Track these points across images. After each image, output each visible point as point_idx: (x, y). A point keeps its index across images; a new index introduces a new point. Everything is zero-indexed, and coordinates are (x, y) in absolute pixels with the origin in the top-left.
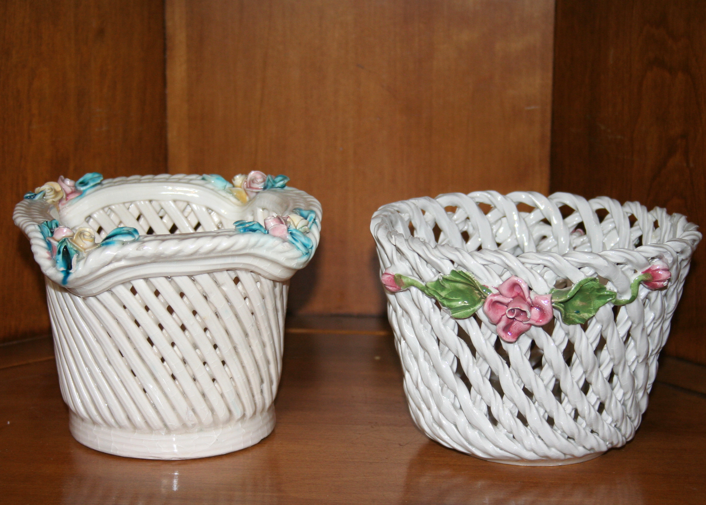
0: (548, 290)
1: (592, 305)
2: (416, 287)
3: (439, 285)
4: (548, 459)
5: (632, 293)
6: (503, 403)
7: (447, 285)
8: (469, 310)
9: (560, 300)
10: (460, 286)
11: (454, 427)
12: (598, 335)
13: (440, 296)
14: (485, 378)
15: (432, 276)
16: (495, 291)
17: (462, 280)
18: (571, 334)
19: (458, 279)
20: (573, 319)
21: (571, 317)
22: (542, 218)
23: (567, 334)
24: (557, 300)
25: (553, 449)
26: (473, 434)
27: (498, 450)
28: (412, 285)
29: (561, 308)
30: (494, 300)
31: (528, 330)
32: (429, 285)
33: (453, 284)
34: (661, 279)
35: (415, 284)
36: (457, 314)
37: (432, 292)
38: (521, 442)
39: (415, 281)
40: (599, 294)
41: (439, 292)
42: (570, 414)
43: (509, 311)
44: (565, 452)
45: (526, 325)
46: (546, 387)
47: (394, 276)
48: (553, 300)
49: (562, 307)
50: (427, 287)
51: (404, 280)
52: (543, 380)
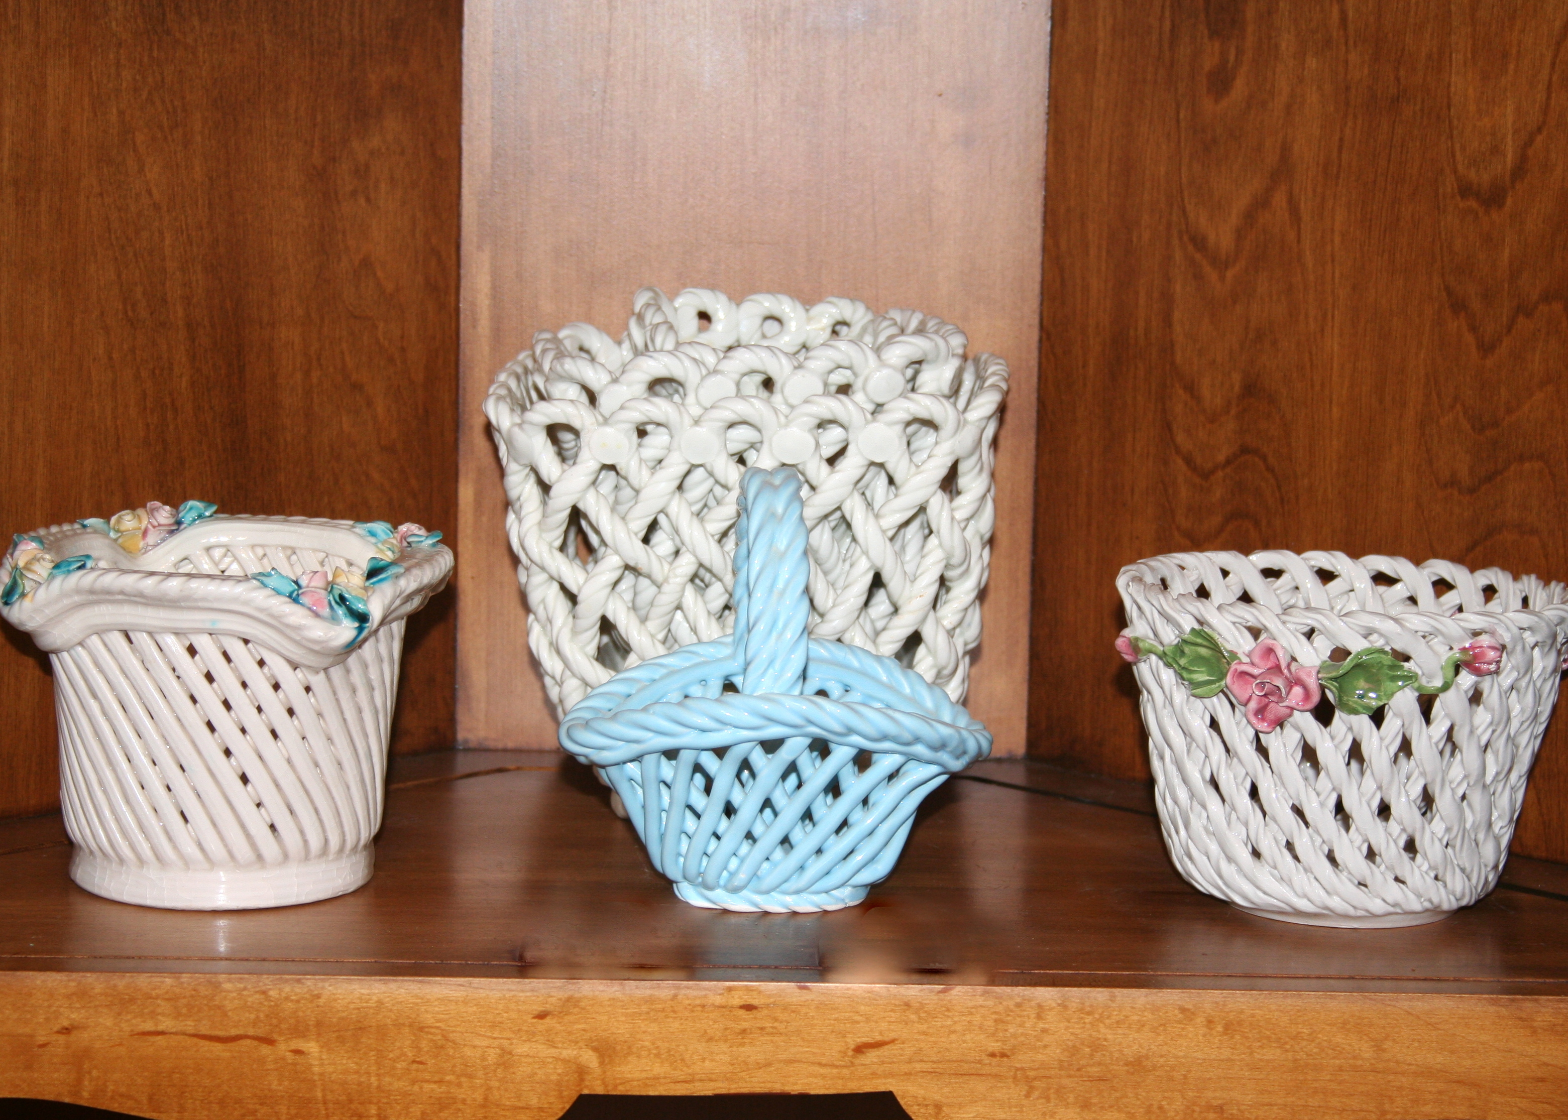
0: (1317, 663)
1: (1383, 689)
2: (1155, 654)
3: (1179, 650)
4: (1330, 913)
5: (1444, 677)
6: (1266, 825)
7: (1187, 649)
8: (1213, 686)
9: (1330, 675)
10: (1203, 651)
11: (1205, 858)
12: (1398, 733)
13: (1180, 666)
14: (1241, 788)
15: (1173, 637)
16: (1245, 660)
17: (1205, 643)
18: (1355, 728)
19: (1199, 641)
20: (1354, 706)
21: (1350, 703)
22: (1409, 594)
23: (1350, 729)
24: (1325, 675)
25: (1336, 899)
26: (1228, 870)
27: (1261, 894)
28: (1151, 652)
29: (1332, 687)
30: (1239, 671)
31: (1290, 715)
32: (1167, 649)
33: (1193, 648)
34: (1486, 660)
35: (1154, 649)
36: (1198, 691)
37: (1170, 660)
38: (1290, 884)
39: (1155, 646)
40: (1392, 673)
41: (1177, 659)
42: (1359, 849)
43: (1257, 684)
44: (1355, 903)
45: (1284, 709)
46: (1322, 805)
47: (1129, 639)
48: (1320, 676)
49: (1335, 687)
50: (1165, 653)
51: (1141, 645)
52: (1318, 794)
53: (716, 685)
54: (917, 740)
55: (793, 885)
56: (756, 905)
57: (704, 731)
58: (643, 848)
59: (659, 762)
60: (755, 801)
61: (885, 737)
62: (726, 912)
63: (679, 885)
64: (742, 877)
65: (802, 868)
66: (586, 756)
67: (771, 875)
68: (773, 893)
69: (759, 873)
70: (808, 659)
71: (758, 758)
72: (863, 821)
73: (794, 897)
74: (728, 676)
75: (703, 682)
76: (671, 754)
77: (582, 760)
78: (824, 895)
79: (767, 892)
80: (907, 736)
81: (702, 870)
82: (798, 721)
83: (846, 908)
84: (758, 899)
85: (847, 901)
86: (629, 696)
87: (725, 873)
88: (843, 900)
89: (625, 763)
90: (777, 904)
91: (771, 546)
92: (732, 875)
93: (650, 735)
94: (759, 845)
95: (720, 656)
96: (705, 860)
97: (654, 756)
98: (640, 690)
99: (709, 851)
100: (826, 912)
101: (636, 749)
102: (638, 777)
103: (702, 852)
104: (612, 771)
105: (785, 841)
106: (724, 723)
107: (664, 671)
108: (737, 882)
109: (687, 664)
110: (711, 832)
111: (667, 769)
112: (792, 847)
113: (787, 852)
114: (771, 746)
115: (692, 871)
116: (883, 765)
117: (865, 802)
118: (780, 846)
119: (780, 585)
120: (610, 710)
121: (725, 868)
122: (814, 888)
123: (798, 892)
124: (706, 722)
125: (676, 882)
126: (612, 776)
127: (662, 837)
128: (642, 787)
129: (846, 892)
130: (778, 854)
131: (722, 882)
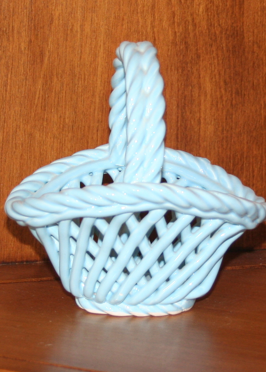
53: (99, 178)
54: (231, 210)
55: (151, 300)
56: (129, 312)
57: (99, 206)
58: (58, 279)
59: (70, 225)
60: (129, 249)
61: (212, 210)
62: (109, 316)
63: (80, 299)
64: (121, 295)
65: (157, 290)
66: (24, 221)
67: (138, 294)
68: (139, 305)
69: (131, 293)
70: (164, 161)
71: (132, 223)
72: (194, 261)
73: (152, 307)
74: (105, 170)
75: (91, 174)
76: (78, 221)
77: (21, 223)
78: (170, 305)
79: (136, 304)
80: (225, 209)
81: (96, 291)
82: (159, 200)
83: (182, 312)
84: (129, 308)
85: (183, 308)
86: (47, 182)
87: (110, 293)
88: (181, 308)
89: (47, 226)
90: (141, 311)
91: (140, 90)
92: (114, 294)
93: (65, 208)
94: (131, 276)
95: (101, 158)
96: (97, 285)
97: (67, 222)
98: (53, 179)
99: (100, 280)
100: (170, 315)
101: (55, 218)
102: (57, 235)
103: (96, 280)
104: (41, 231)
105: (148, 274)
106: (112, 201)
107: (67, 167)
108: (118, 298)
109: (81, 163)
110: (102, 268)
111: (75, 230)
112: (151, 277)
113: (148, 280)
114: (141, 215)
115: (89, 292)
116: (208, 226)
117: (196, 250)
118: (144, 277)
119: (147, 114)
120: (35, 192)
121: (110, 290)
122: (164, 302)
123: (154, 304)
124: (101, 201)
125: (78, 298)
126: (40, 234)
127: (70, 270)
128: (59, 240)
129: (184, 302)
130: (143, 280)
131: (108, 298)
